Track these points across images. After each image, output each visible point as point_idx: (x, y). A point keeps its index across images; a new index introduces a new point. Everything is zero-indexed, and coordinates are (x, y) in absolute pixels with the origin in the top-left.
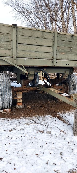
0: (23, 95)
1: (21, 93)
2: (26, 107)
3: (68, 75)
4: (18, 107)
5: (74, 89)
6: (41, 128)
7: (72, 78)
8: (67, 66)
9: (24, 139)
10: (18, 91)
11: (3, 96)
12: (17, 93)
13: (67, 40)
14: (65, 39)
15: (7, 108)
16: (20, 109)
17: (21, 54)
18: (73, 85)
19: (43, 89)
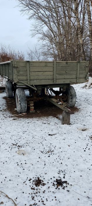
0: (34, 103)
1: (33, 102)
2: (36, 112)
3: (66, 89)
4: (31, 112)
5: (72, 98)
6: (45, 122)
7: (70, 90)
8: (64, 83)
9: (35, 126)
10: (30, 101)
11: (21, 104)
12: (30, 102)
13: (63, 66)
14: (62, 65)
15: (24, 113)
16: (32, 113)
17: (32, 78)
18: (71, 95)
19: (48, 99)
